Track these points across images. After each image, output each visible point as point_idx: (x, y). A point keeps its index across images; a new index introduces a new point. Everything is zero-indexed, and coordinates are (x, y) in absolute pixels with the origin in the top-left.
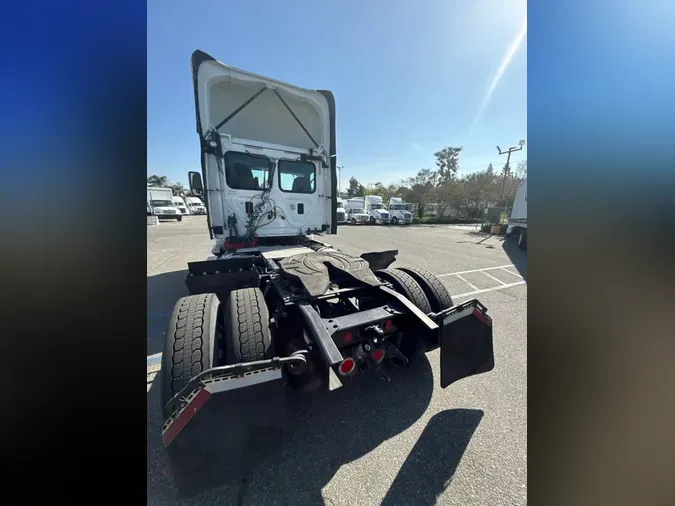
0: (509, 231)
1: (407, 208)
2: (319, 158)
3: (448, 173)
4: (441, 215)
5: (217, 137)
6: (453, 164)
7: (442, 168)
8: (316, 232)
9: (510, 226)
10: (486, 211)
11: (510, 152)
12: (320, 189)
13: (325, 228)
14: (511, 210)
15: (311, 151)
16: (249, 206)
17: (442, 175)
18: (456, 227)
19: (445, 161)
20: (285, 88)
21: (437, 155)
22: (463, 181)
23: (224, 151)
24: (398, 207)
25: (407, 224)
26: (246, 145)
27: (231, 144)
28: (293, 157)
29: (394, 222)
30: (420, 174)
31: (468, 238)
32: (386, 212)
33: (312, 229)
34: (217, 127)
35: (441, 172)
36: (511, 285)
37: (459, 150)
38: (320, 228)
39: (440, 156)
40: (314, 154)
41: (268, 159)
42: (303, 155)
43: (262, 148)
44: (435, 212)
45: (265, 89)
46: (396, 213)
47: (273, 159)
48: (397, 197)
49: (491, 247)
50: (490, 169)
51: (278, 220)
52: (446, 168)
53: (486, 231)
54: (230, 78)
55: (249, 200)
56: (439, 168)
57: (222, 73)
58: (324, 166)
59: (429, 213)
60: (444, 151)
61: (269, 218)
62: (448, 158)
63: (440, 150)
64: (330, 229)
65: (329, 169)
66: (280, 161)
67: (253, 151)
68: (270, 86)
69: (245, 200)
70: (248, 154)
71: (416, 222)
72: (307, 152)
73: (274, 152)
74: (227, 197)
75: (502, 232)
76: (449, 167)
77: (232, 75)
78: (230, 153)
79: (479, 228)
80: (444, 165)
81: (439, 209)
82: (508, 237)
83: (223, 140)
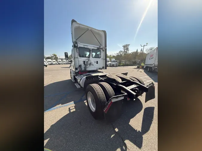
0: (144, 67)
1: (116, 62)
2: (102, 49)
3: (126, 52)
4: (126, 63)
5: (76, 43)
6: (127, 49)
7: (125, 50)
8: (101, 69)
9: (145, 66)
10: (138, 62)
11: (144, 46)
12: (102, 57)
13: (103, 67)
14: (145, 62)
15: (100, 47)
16: (84, 62)
17: (125, 52)
18: (130, 67)
19: (125, 48)
20: (93, 29)
21: (123, 46)
22: (130, 54)
23: (78, 47)
24: (114, 61)
25: (116, 66)
26: (84, 45)
27: (80, 45)
28: (95, 48)
29: (113, 66)
30: (119, 52)
31: (134, 70)
32: (111, 63)
33: (100, 68)
34: (76, 40)
35: (124, 51)
36: (150, 81)
37: (129, 45)
38: (102, 68)
39: (124, 47)
40: (101, 47)
41: (89, 49)
42: (98, 48)
43: (88, 46)
44: (124, 63)
45: (88, 30)
46: (114, 63)
47: (91, 49)
48: (113, 58)
49: (141, 72)
50: (137, 50)
51: (92, 65)
52: (126, 50)
53: (138, 68)
54: (79, 26)
55: (84, 60)
56: (124, 50)
57: (78, 25)
58: (103, 51)
59: (122, 63)
60: (125, 45)
61: (89, 65)
62: (126, 47)
63: (124, 45)
64: (104, 68)
65: (104, 52)
66: (92, 49)
67: (85, 47)
68: (90, 29)
69: (83, 60)
70: (84, 48)
71: (119, 66)
72: (99, 47)
73: (91, 47)
74: (79, 60)
75: (143, 68)
76: (127, 50)
77: (80, 26)
78: (80, 47)
79: (136, 67)
80: (125, 49)
81: (125, 62)
82: (144, 69)
83: (78, 44)
